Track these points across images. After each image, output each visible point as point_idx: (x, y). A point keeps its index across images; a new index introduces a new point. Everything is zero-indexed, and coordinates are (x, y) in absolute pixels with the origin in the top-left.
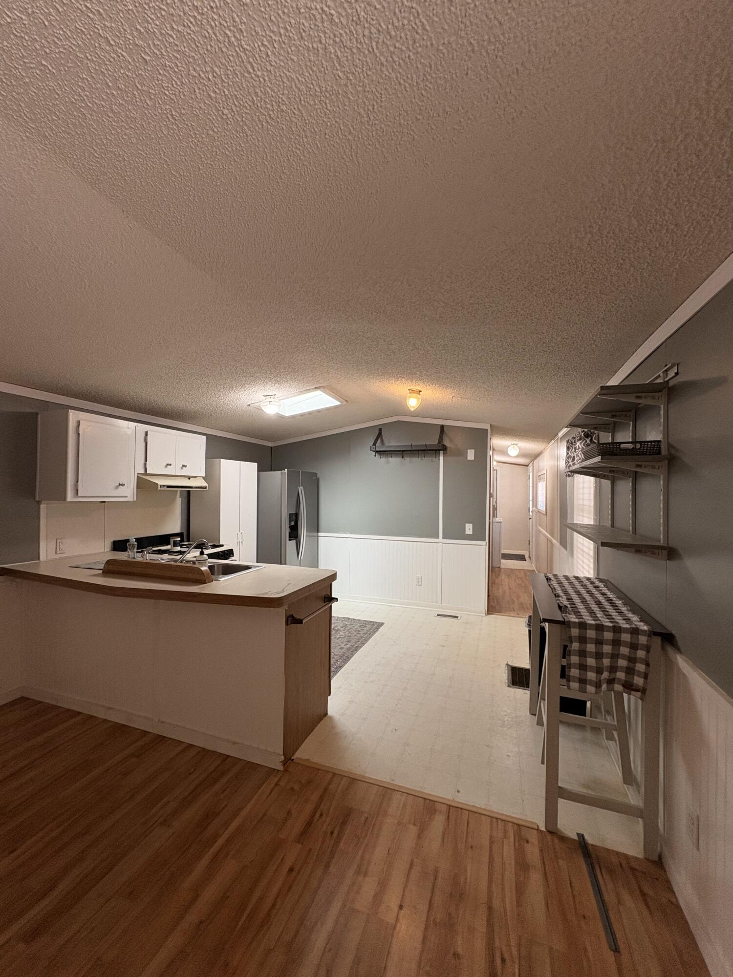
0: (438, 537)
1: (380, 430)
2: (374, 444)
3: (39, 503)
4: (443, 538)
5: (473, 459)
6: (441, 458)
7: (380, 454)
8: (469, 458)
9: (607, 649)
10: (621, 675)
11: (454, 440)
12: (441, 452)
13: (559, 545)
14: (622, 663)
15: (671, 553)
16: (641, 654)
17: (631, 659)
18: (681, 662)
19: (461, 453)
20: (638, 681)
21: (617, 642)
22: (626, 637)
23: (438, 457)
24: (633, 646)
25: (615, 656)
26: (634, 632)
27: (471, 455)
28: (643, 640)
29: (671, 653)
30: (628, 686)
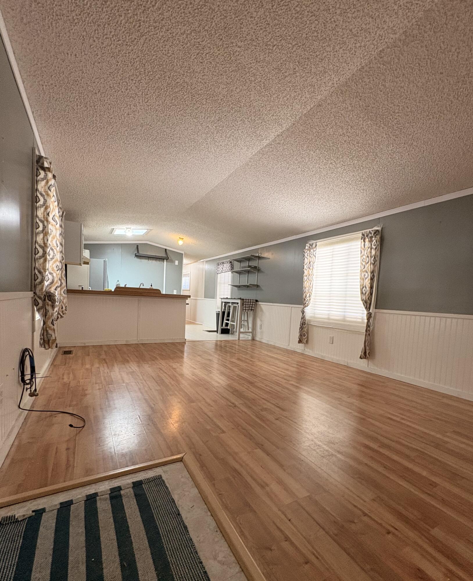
5: (177, 265)
9: (249, 303)
10: (250, 308)
11: (170, 255)
12: (165, 260)
13: (203, 299)
14: (251, 306)
15: (258, 286)
16: (254, 303)
17: (252, 305)
18: (260, 303)
19: (173, 262)
20: (253, 308)
21: (250, 302)
22: (252, 301)
23: (164, 262)
24: (253, 302)
25: (250, 304)
26: (253, 300)
27: (177, 263)
28: (254, 301)
29: (257, 303)
30: (251, 310)
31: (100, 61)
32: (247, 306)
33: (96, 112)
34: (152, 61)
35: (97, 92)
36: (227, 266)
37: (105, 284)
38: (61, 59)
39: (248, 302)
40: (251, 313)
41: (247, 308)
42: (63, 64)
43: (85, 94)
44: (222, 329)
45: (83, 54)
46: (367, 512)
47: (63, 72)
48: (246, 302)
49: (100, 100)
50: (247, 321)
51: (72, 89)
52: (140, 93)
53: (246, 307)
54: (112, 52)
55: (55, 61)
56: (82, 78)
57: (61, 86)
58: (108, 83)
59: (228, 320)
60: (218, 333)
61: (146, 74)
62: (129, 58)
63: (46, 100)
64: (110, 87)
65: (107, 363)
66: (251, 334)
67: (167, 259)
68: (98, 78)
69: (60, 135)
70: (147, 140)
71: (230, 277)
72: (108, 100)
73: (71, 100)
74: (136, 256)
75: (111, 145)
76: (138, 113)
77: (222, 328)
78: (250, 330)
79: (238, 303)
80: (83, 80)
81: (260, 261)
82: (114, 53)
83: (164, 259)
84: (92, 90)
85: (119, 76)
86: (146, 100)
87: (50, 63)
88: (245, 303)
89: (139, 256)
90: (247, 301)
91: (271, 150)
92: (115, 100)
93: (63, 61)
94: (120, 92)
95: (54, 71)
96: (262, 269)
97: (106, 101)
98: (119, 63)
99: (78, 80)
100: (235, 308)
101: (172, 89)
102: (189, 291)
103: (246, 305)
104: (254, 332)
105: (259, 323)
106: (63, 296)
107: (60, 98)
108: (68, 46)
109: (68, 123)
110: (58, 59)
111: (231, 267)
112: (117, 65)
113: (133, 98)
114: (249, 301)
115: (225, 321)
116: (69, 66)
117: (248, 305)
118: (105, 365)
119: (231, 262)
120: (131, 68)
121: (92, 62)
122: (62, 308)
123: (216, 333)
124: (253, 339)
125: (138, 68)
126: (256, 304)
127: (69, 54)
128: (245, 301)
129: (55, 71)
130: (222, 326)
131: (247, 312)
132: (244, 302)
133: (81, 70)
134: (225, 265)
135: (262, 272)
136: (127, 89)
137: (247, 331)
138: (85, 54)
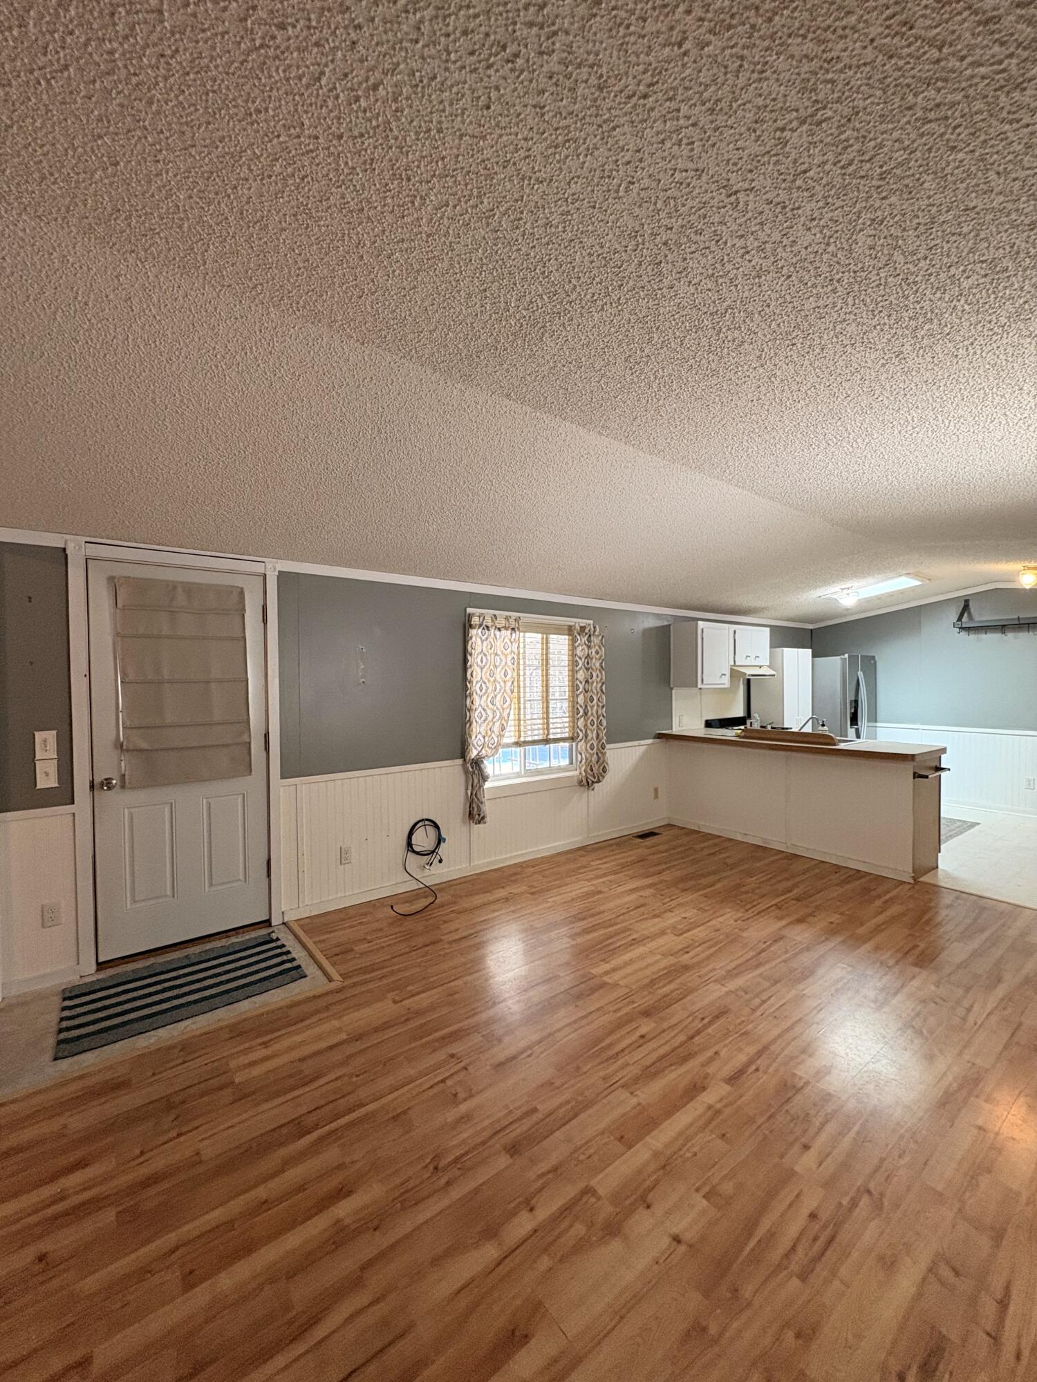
1: (967, 602)
2: (960, 619)
3: (672, 689)
7: (969, 631)
46: (182, 1139)
74: (960, 628)
89: (969, 627)
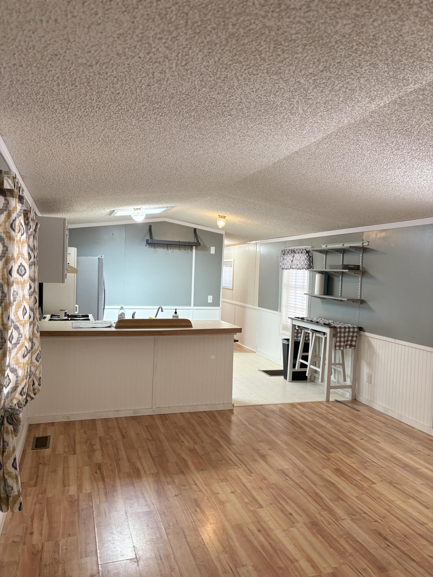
0: (190, 305)
1: (150, 227)
4: (194, 306)
5: (214, 253)
6: (194, 251)
7: (149, 245)
8: (211, 253)
9: (346, 334)
10: (349, 343)
11: (203, 239)
12: (194, 247)
13: (257, 307)
14: (350, 338)
15: (362, 302)
16: (355, 334)
17: (352, 337)
18: (367, 334)
19: (206, 249)
20: (354, 343)
21: (349, 332)
22: (352, 330)
23: (192, 251)
24: (353, 332)
25: (348, 336)
26: (354, 328)
27: (213, 250)
28: (356, 330)
29: (362, 333)
30: (351, 346)
31: (100, 21)
32: (342, 339)
33: (91, 89)
34: (203, 6)
35: (94, 63)
36: (301, 259)
37: (100, 296)
38: (29, 31)
39: (344, 333)
40: (349, 351)
41: (342, 344)
42: (33, 36)
43: (72, 69)
44: (294, 373)
45: (69, 16)
47: (34, 47)
48: (340, 332)
49: (99, 73)
50: (343, 365)
51: (49, 66)
52: (174, 54)
53: (340, 342)
54: (124, 5)
55: (20, 34)
56: (67, 49)
57: (30, 64)
58: (114, 49)
59: (305, 358)
60: (286, 378)
61: (189, 27)
62: (157, 9)
63: (5, 85)
64: (118, 54)
65: (103, 481)
66: (350, 390)
67: (197, 245)
68: (96, 45)
69: (30, 122)
70: (179, 113)
71: (306, 281)
72: (113, 72)
73: (47, 79)
74: (148, 243)
75: (115, 126)
76: (167, 81)
77: (294, 370)
78: (349, 382)
79: (324, 334)
80: (68, 52)
81: (366, 256)
82: (129, 5)
83: (192, 246)
84: (85, 61)
85: (135, 37)
86: (184, 63)
87: (11, 38)
88: (339, 335)
89: (152, 243)
90: (343, 330)
91: (421, 97)
92: (125, 70)
93: (33, 33)
94: (136, 58)
95: (17, 47)
96: (370, 271)
97: (109, 74)
98: (138, 19)
99: (59, 52)
100: (318, 339)
101: (237, 40)
102: (231, 291)
103: (340, 337)
104: (355, 387)
105: (365, 370)
106: (34, 366)
107: (28, 80)
108: (42, 10)
109: (43, 108)
110: (23, 31)
111: (309, 260)
112: (133, 22)
113: (160, 63)
114: (347, 330)
115: (299, 360)
116: (43, 36)
117: (344, 337)
118: (101, 484)
119: (308, 252)
120: (160, 22)
121: (85, 25)
122: (34, 384)
123: (282, 378)
124: (355, 400)
125: (173, 20)
126: (360, 335)
127: (44, 21)
128: (339, 330)
129: (20, 47)
130: (294, 366)
131: (342, 352)
132: (337, 333)
133: (65, 39)
134: (297, 256)
135: (372, 277)
136: (148, 53)
137: (342, 383)
138: (73, 17)
